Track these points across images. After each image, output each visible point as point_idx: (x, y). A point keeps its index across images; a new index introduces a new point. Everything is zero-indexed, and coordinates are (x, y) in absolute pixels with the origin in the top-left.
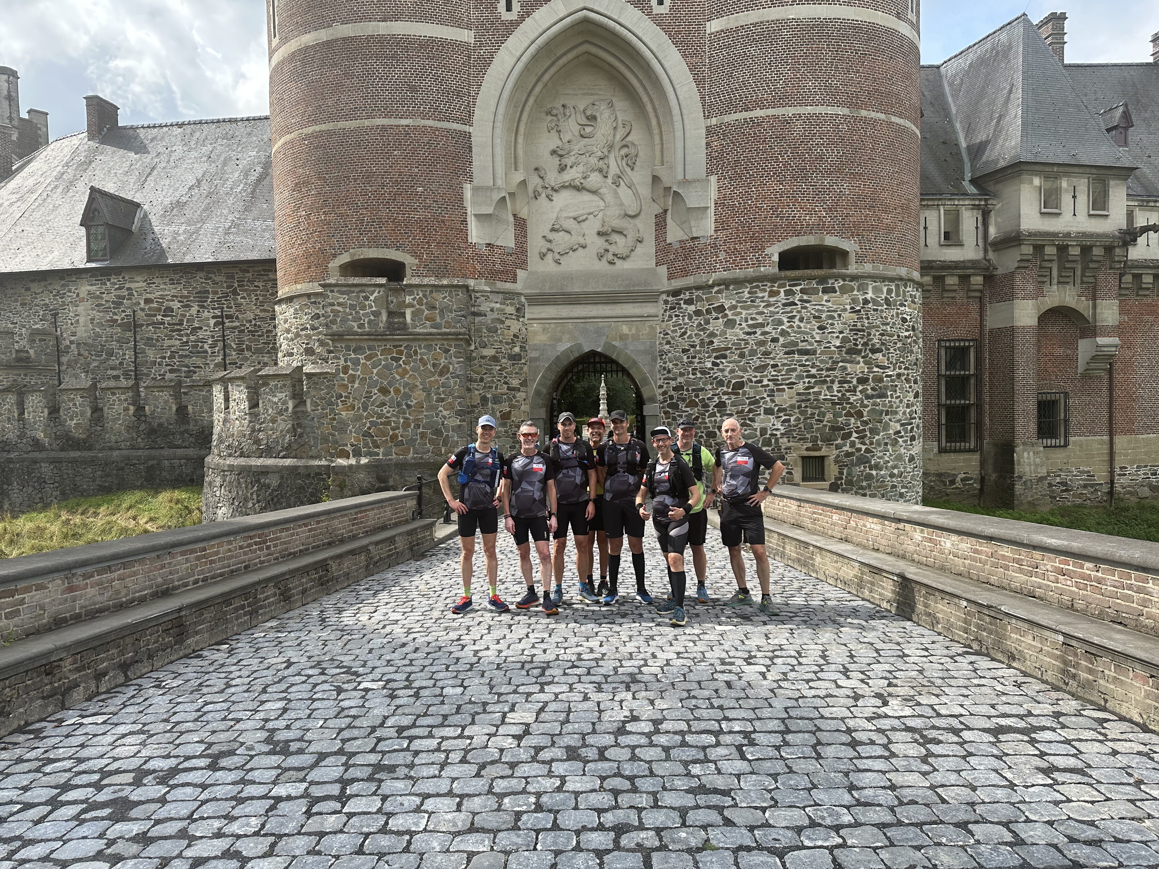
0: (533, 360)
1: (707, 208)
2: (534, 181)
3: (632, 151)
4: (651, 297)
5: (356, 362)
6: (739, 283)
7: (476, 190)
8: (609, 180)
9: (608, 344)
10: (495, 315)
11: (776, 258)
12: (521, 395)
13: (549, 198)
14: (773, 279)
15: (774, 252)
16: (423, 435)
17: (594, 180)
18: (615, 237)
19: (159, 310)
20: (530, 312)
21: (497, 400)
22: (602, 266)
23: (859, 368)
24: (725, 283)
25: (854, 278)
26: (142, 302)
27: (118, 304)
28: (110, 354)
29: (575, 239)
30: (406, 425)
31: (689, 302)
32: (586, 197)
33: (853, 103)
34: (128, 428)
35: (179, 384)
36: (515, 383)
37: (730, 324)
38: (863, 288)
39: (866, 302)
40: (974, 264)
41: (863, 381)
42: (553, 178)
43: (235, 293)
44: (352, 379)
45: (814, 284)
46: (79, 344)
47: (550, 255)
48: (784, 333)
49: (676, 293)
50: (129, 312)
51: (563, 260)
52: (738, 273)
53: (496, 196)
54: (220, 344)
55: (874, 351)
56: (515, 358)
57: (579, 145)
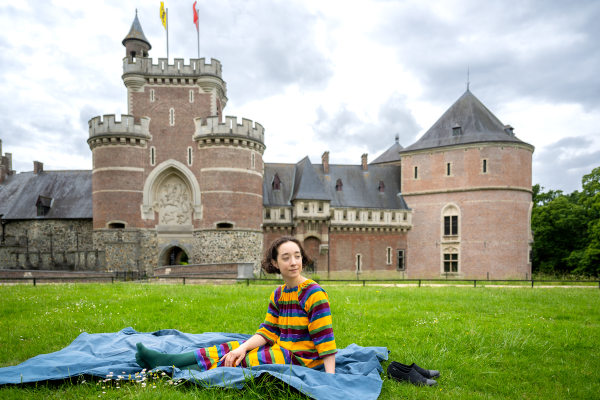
0: (160, 248)
1: (200, 213)
2: (160, 203)
3: (186, 196)
4: (190, 233)
5: (110, 248)
6: (208, 231)
7: (144, 206)
8: (180, 203)
9: (179, 244)
10: (148, 237)
11: (216, 225)
12: (155, 257)
13: (165, 207)
14: (215, 230)
15: (215, 224)
16: (126, 266)
17: (176, 203)
18: (181, 217)
19: (58, 231)
20: (159, 235)
21: (148, 258)
22: (178, 224)
23: (236, 252)
24: (205, 231)
25: (234, 231)
26: (53, 229)
27: (46, 229)
28: (43, 243)
29: (171, 217)
30: (122, 263)
31: (198, 234)
32: (174, 207)
33: (234, 190)
34: (49, 264)
35: (64, 252)
36: (154, 253)
37: (206, 240)
38: (237, 233)
39: (238, 236)
40: (288, 224)
41: (237, 255)
42: (166, 202)
43: (81, 226)
44: (109, 252)
45: (224, 232)
46: (34, 240)
47: (164, 222)
48: (217, 243)
49: (195, 232)
50: (49, 231)
51: (168, 223)
52: (207, 228)
53: (149, 208)
54: (76, 241)
55: (240, 248)
56: (154, 247)
57: (172, 195)
